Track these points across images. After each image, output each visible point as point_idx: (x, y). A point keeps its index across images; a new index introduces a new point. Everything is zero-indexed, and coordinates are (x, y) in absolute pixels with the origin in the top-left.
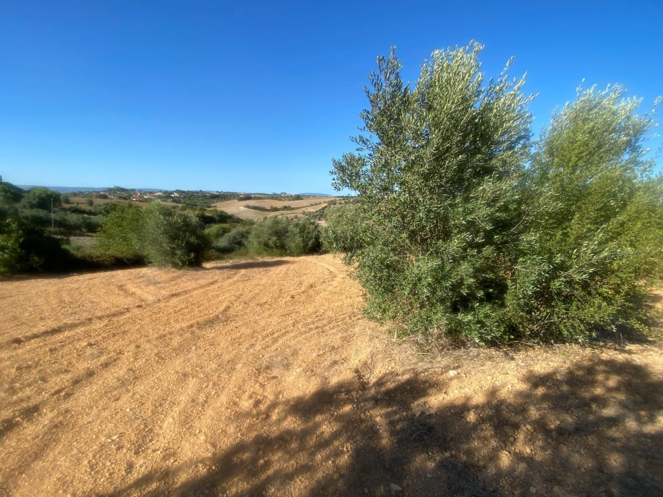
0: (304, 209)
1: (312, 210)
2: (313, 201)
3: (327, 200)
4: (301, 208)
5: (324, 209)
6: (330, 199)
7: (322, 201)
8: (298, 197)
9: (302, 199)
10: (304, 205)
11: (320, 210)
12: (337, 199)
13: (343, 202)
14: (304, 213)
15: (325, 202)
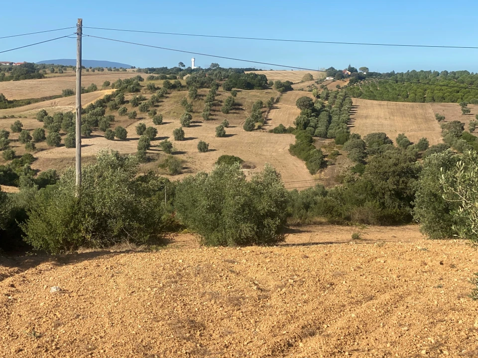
0: (45, 105)
1: (68, 106)
2: (73, 82)
3: (113, 78)
4: (37, 101)
5: (102, 103)
6: (124, 77)
7: (99, 80)
8: (30, 71)
9: (41, 76)
10: (48, 94)
11: (92, 107)
12: (145, 76)
13: (160, 83)
14: (43, 116)
15: (107, 85)
